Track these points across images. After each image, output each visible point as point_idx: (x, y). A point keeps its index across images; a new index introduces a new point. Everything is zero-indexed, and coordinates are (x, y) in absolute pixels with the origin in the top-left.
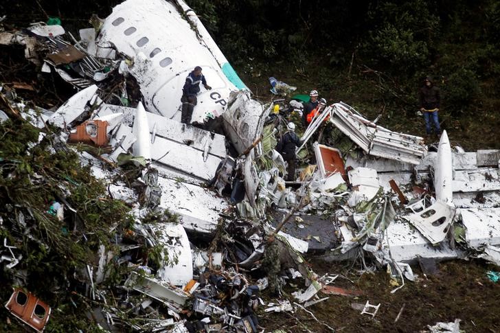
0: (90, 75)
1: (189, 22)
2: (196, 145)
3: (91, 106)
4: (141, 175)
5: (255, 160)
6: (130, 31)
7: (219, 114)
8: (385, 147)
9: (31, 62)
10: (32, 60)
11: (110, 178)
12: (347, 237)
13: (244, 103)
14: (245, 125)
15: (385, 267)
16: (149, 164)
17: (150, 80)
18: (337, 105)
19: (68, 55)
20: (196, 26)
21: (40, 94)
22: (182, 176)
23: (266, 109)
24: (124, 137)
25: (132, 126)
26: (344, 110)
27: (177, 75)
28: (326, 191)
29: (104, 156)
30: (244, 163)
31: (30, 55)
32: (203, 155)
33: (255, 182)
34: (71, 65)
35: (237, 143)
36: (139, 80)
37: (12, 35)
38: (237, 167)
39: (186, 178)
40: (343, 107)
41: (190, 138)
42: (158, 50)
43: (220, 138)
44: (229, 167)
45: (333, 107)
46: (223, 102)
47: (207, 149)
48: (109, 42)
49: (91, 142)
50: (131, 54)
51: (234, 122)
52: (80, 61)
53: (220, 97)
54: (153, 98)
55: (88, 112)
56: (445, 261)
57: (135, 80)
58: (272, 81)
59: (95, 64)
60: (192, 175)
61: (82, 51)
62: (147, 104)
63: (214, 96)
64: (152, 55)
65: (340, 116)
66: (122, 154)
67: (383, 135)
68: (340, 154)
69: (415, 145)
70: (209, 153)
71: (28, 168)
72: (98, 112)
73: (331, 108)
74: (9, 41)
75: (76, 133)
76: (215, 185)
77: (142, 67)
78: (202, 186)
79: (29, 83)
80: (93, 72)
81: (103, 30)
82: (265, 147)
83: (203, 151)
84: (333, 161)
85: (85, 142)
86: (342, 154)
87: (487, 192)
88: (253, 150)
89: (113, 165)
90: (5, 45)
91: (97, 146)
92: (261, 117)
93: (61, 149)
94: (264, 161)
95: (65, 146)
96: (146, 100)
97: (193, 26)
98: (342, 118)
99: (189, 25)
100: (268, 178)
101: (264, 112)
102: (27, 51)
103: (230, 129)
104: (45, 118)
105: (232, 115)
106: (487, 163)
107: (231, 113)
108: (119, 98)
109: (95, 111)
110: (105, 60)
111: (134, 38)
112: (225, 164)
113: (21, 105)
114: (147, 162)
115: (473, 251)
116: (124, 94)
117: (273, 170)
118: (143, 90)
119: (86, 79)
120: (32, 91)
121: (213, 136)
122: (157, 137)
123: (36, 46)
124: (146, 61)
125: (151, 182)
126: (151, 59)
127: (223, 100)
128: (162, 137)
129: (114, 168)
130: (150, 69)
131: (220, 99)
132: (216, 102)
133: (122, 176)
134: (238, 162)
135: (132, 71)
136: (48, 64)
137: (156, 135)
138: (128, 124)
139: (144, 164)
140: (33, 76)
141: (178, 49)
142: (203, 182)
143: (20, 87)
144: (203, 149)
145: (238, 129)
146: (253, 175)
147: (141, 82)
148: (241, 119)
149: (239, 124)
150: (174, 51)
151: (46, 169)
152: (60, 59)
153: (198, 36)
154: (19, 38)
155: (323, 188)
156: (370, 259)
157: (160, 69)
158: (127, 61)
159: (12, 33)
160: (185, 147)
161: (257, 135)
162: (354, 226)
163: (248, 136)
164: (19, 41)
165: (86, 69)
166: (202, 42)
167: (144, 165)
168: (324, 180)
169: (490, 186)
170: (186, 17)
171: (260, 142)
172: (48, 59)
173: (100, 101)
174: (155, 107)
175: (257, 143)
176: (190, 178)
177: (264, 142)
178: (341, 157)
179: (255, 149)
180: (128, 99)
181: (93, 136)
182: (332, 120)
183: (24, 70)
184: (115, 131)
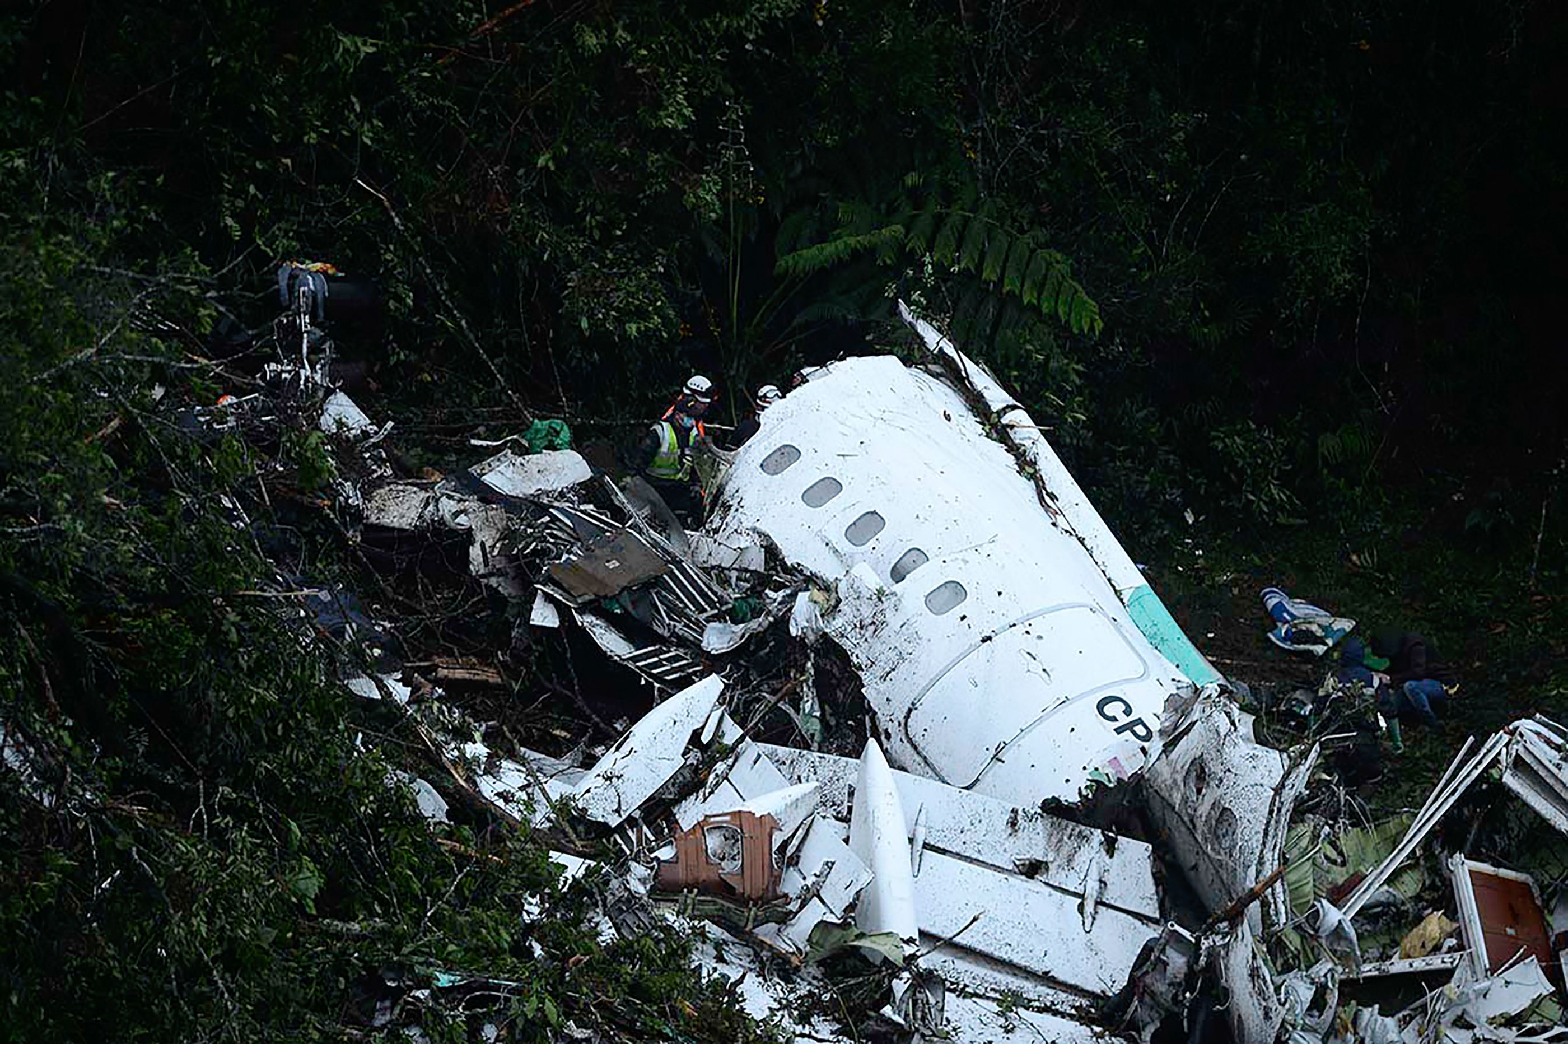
0: (690, 634)
1: (1013, 449)
2: (1056, 877)
3: (704, 748)
4: (888, 996)
5: (1263, 940)
6: (822, 491)
7: (1130, 769)
9: (488, 587)
10: (493, 581)
11: (788, 1006)
13: (1220, 742)
14: (1224, 816)
16: (913, 957)
17: (895, 659)
18: (1525, 725)
19: (613, 564)
20: (1033, 464)
21: (527, 697)
22: (1015, 983)
23: (1294, 765)
24: (830, 865)
25: (847, 820)
26: (1548, 742)
27: (984, 641)
28: (1491, 1021)
29: (766, 932)
30: (1226, 946)
31: (486, 565)
32: (1081, 908)
33: (1267, 1016)
34: (626, 599)
35: (1195, 867)
36: (859, 656)
37: (423, 495)
38: (1203, 961)
39: (1030, 989)
40: (1544, 731)
41: (1037, 854)
42: (918, 555)
43: (1135, 852)
44: (1177, 961)
45: (1512, 733)
46: (1140, 730)
47: (1092, 887)
48: (754, 530)
49: (723, 888)
50: (827, 569)
51: (1185, 800)
52: (656, 582)
53: (1128, 711)
54: (907, 717)
55: (695, 770)
57: (844, 656)
58: (1271, 603)
59: (701, 592)
60: (1047, 979)
61: (655, 544)
62: (888, 736)
63: (1108, 710)
64: (898, 574)
65: (1536, 766)
66: (823, 925)
68: (1536, 892)
70: (1099, 903)
71: (549, 1006)
72: (731, 768)
73: (1506, 738)
74: (414, 514)
75: (675, 860)
76: (1128, 1017)
77: (867, 614)
78: (1082, 1017)
79: (486, 659)
80: (697, 623)
81: (729, 489)
82: (1294, 892)
83: (1082, 896)
84: (1515, 918)
85: (703, 888)
86: (1542, 889)
88: (1255, 906)
89: (795, 960)
90: (401, 530)
91: (743, 901)
92: (1278, 790)
93: (630, 919)
94: (1293, 941)
95: (643, 908)
96: (883, 723)
97: (1025, 465)
98: (1542, 773)
99: (1011, 459)
100: (1306, 993)
101: (1287, 775)
102: (475, 552)
103: (1172, 821)
104: (556, 789)
105: (1179, 778)
107: (1175, 771)
108: (791, 711)
109: (720, 767)
110: (734, 574)
111: (836, 516)
112: (1163, 951)
113: (476, 749)
114: (909, 950)
116: (809, 703)
117: (1322, 968)
118: (872, 692)
119: (678, 646)
120: (496, 686)
121: (1110, 847)
122: (928, 853)
123: (508, 536)
124: (880, 594)
125: (923, 1018)
126: (897, 588)
127: (1140, 721)
128: (944, 852)
129: (797, 969)
130: (894, 621)
131: (1131, 718)
132: (1119, 731)
133: (826, 997)
134: (1205, 944)
135: (833, 627)
136: (549, 598)
137: (926, 846)
138: (831, 811)
139: (896, 957)
140: (500, 635)
141: (985, 550)
142: (1085, 1002)
143: (460, 674)
144: (1080, 890)
145: (1200, 824)
146: (1261, 993)
147: (863, 661)
148: (1211, 795)
149: (1204, 810)
150: (971, 556)
151: (601, 1006)
152: (590, 579)
153: (1043, 494)
154: (448, 506)
155: (1483, 1011)
157: (928, 623)
158: (819, 596)
159: (423, 487)
160: (1020, 882)
161: (1268, 855)
163: (1236, 853)
164: (447, 517)
165: (675, 611)
166: (1060, 519)
167: (898, 960)
168: (1485, 984)
170: (1001, 434)
171: (1278, 884)
172: (549, 580)
173: (732, 732)
174: (915, 748)
175: (1270, 883)
176: (1042, 990)
177: (1292, 877)
178: (1538, 902)
179: (1265, 904)
180: (822, 719)
181: (729, 867)
182: (1509, 780)
183: (465, 614)
184: (795, 842)
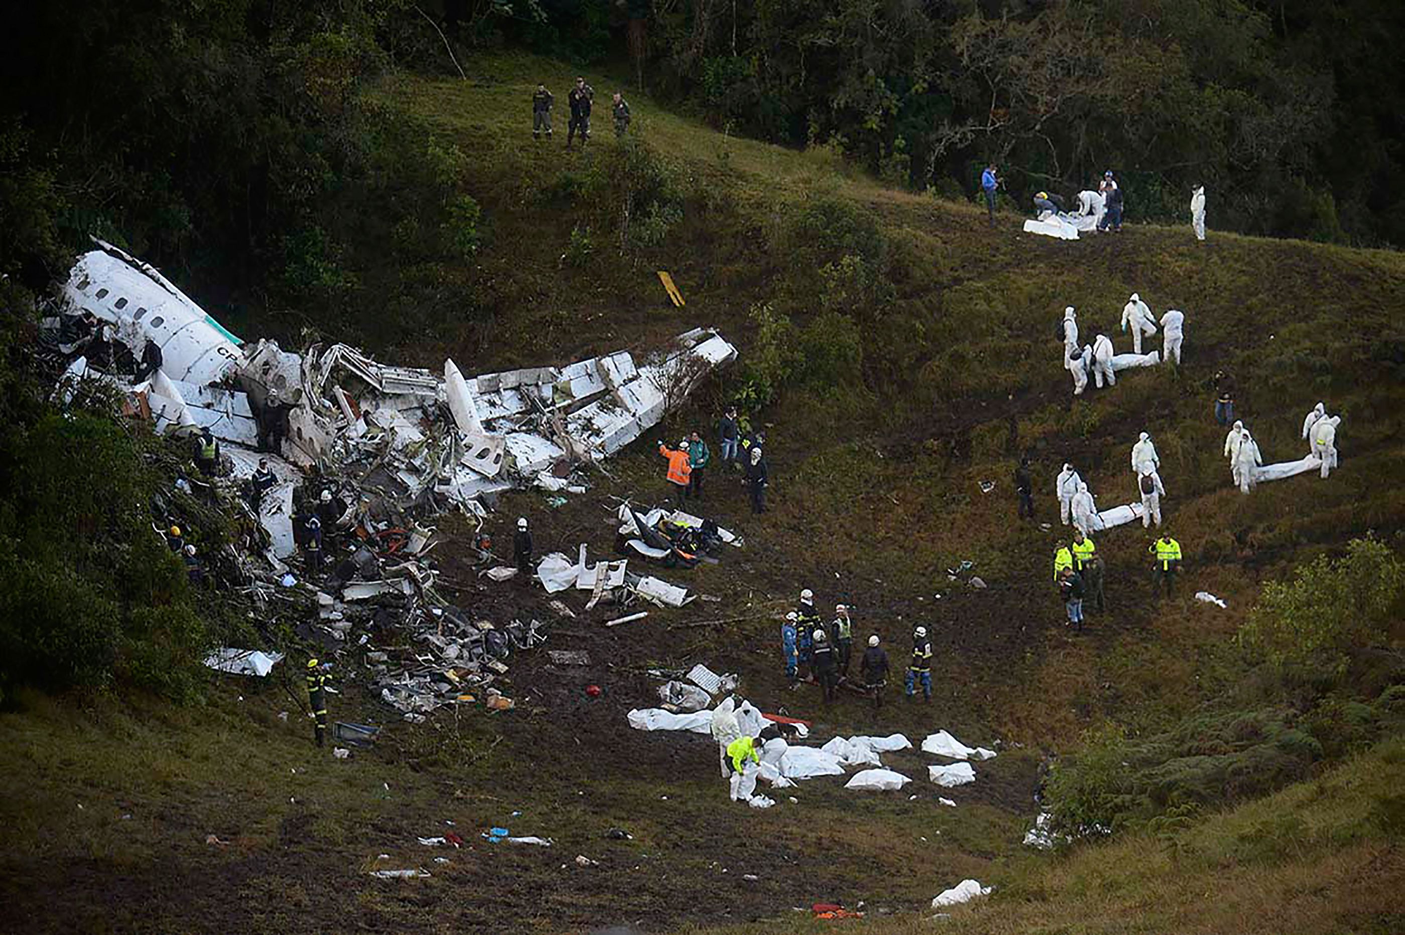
1: (151, 276)
2: (217, 407)
6: (102, 293)
7: (233, 370)
8: (397, 383)
12: (413, 482)
13: (274, 354)
14: (280, 377)
15: (457, 508)
20: (159, 281)
24: (164, 406)
27: (174, 335)
32: (228, 417)
36: (129, 345)
41: (210, 401)
42: (143, 310)
43: (241, 396)
46: (233, 357)
47: (230, 410)
49: (137, 416)
50: (112, 319)
51: (261, 376)
53: (227, 352)
56: (503, 493)
57: (124, 346)
63: (221, 352)
64: (138, 317)
65: (348, 357)
66: (170, 425)
67: (390, 373)
68: (353, 397)
69: (425, 377)
70: (233, 414)
73: (338, 350)
77: (130, 331)
81: (67, 296)
83: (227, 413)
85: (130, 417)
87: (494, 419)
91: (143, 420)
97: (157, 281)
98: (350, 358)
99: (152, 280)
101: (303, 359)
103: (249, 385)
105: (258, 369)
106: (489, 389)
107: (256, 367)
111: (110, 301)
115: (528, 480)
121: (232, 396)
124: (133, 324)
126: (139, 321)
127: (232, 355)
130: (140, 331)
131: (229, 354)
132: (227, 358)
144: (226, 411)
148: (273, 372)
149: (270, 378)
150: (161, 308)
155: (355, 435)
156: (441, 499)
157: (153, 330)
162: (414, 470)
168: (354, 427)
169: (497, 412)
170: (144, 272)
178: (355, 401)
182: (342, 361)
